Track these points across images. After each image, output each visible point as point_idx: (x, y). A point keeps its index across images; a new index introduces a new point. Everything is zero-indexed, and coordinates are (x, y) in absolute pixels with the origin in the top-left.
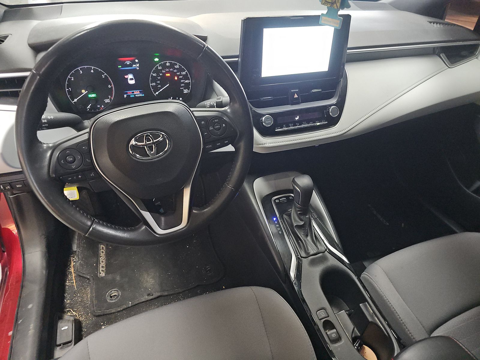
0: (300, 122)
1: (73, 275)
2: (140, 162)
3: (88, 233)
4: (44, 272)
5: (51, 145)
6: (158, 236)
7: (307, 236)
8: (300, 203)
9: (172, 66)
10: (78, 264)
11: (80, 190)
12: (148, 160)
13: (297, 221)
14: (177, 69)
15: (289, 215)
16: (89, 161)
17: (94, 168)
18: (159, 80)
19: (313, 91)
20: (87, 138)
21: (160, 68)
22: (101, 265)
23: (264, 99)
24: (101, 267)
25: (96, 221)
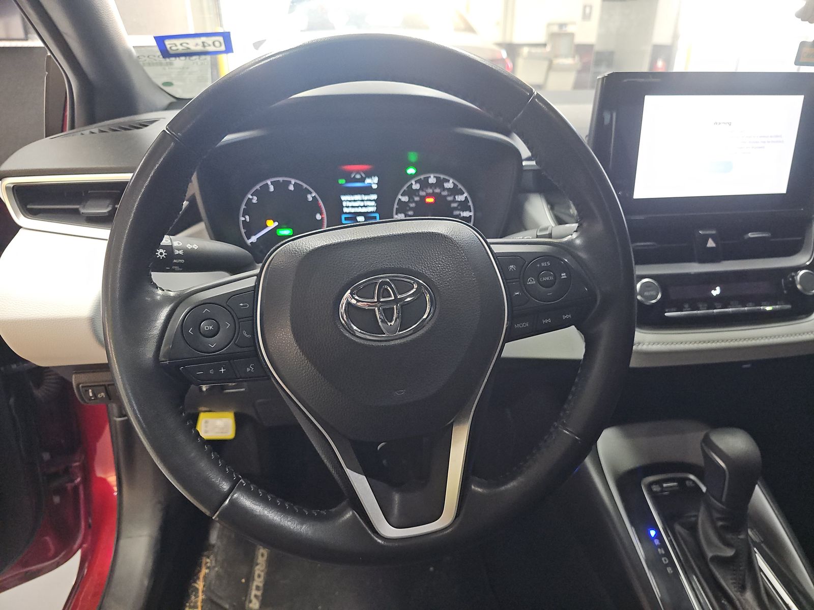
0: (722, 300)
1: (201, 597)
2: (360, 344)
3: (218, 513)
4: (146, 583)
5: (172, 294)
6: (380, 541)
7: (743, 589)
8: (724, 500)
9: (440, 183)
10: (213, 574)
11: (240, 421)
12: (378, 341)
13: (716, 546)
14: (449, 190)
15: (692, 528)
16: (247, 336)
17: (257, 355)
18: (411, 209)
19: (750, 235)
20: (254, 285)
21: (416, 186)
22: (255, 584)
23: (637, 246)
24: (254, 587)
25: (241, 482)
